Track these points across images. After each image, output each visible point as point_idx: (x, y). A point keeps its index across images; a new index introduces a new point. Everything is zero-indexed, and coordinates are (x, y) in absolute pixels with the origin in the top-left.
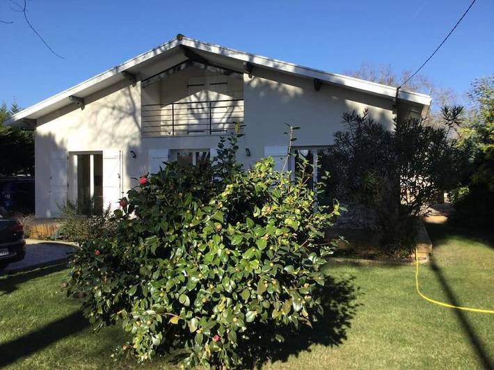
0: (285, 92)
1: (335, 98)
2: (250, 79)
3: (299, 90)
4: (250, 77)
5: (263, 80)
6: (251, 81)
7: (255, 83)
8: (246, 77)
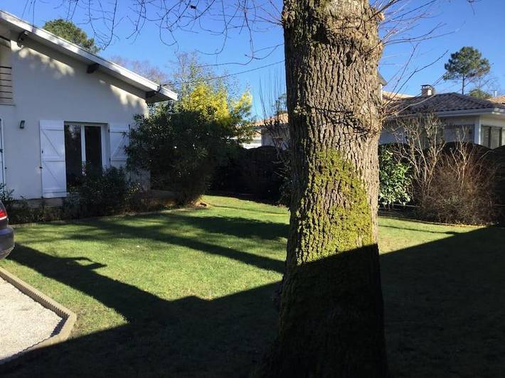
0: (57, 69)
1: (102, 82)
2: (19, 48)
3: (70, 70)
4: (19, 46)
5: (33, 52)
6: (19, 51)
7: (24, 53)
8: (14, 45)
